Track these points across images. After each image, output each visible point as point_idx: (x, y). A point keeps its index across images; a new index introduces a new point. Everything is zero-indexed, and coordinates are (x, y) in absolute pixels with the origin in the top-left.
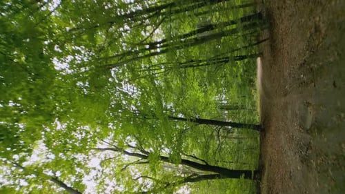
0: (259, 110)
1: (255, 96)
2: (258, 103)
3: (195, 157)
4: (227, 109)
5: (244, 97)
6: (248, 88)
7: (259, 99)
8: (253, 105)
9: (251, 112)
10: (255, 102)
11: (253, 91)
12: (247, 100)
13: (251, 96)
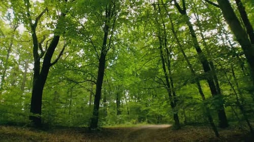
0: (116, 126)
1: (129, 123)
2: (122, 126)
3: (61, 54)
4: (117, 102)
5: (128, 113)
6: (137, 116)
7: (127, 126)
8: (121, 122)
9: (114, 119)
10: (124, 123)
11: (135, 121)
12: (126, 116)
13: (128, 119)
